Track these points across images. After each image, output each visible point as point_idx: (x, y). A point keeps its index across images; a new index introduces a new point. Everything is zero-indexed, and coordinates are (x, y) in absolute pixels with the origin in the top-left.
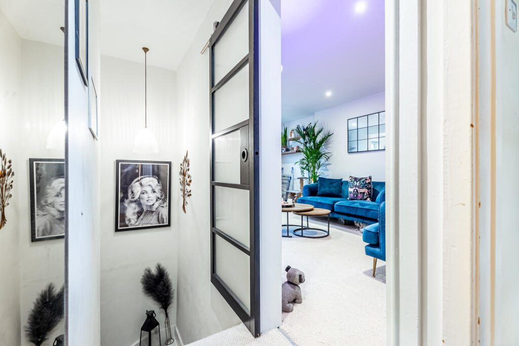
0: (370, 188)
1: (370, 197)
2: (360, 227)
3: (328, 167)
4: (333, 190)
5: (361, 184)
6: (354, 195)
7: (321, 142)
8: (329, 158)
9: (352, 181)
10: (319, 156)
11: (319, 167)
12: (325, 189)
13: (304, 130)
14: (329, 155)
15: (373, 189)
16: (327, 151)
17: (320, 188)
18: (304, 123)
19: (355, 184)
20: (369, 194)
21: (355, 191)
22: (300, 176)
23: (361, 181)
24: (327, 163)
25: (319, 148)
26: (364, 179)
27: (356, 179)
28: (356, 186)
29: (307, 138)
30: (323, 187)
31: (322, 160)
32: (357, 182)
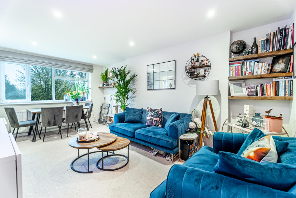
0: (161, 117)
1: (161, 124)
2: (154, 151)
3: (134, 99)
4: (136, 117)
5: (155, 114)
6: (150, 122)
7: (129, 81)
8: (135, 92)
9: (149, 112)
10: (127, 91)
11: (128, 99)
12: (130, 117)
13: (118, 71)
14: (135, 90)
15: (163, 117)
16: (133, 87)
17: (127, 116)
18: (119, 66)
19: (151, 114)
20: (161, 122)
21: (151, 119)
22: (116, 104)
23: (155, 112)
24: (133, 96)
25: (128, 85)
26: (157, 111)
27: (151, 110)
28: (151, 116)
29: (119, 77)
30: (129, 116)
31: (130, 94)
32: (152, 112)
